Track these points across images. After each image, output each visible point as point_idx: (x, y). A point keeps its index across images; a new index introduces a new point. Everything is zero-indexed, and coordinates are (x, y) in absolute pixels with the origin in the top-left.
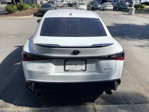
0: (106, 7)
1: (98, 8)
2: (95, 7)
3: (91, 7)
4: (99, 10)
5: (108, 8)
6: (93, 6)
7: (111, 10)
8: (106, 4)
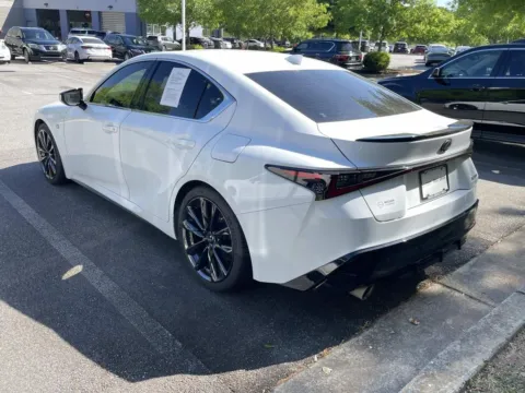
0: (88, 51)
1: (58, 54)
2: (44, 49)
3: (29, 50)
4: (61, 60)
5: (93, 53)
6: (36, 46)
7: (107, 61)
8: (85, 41)
